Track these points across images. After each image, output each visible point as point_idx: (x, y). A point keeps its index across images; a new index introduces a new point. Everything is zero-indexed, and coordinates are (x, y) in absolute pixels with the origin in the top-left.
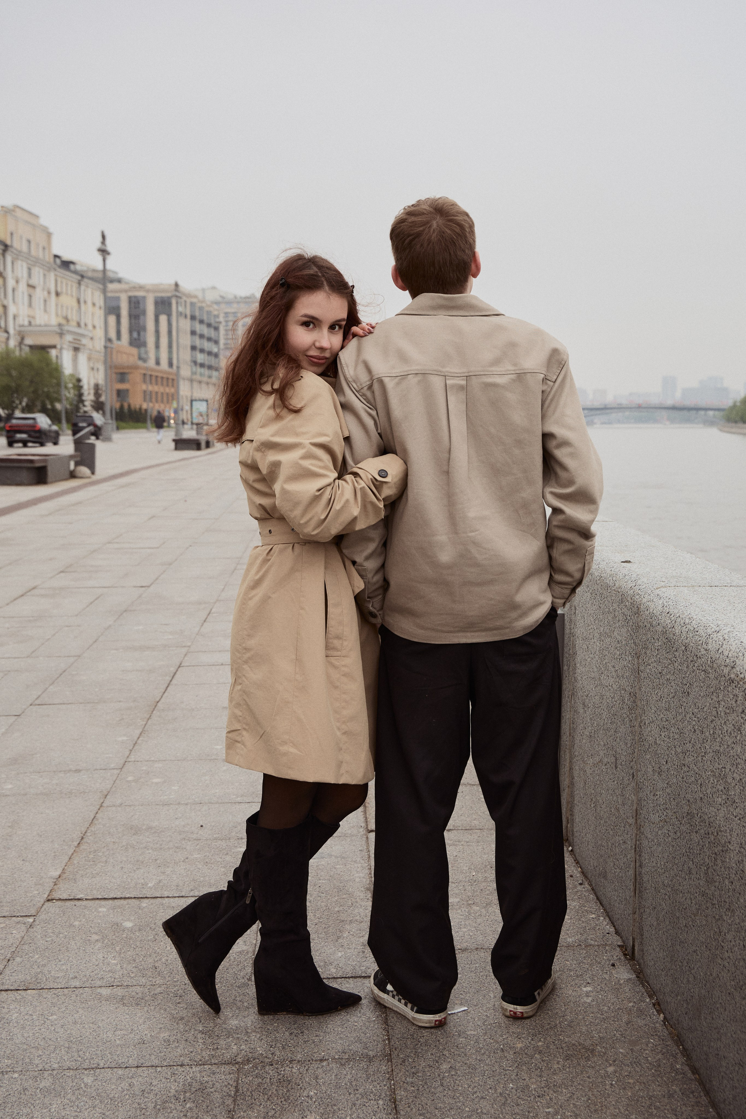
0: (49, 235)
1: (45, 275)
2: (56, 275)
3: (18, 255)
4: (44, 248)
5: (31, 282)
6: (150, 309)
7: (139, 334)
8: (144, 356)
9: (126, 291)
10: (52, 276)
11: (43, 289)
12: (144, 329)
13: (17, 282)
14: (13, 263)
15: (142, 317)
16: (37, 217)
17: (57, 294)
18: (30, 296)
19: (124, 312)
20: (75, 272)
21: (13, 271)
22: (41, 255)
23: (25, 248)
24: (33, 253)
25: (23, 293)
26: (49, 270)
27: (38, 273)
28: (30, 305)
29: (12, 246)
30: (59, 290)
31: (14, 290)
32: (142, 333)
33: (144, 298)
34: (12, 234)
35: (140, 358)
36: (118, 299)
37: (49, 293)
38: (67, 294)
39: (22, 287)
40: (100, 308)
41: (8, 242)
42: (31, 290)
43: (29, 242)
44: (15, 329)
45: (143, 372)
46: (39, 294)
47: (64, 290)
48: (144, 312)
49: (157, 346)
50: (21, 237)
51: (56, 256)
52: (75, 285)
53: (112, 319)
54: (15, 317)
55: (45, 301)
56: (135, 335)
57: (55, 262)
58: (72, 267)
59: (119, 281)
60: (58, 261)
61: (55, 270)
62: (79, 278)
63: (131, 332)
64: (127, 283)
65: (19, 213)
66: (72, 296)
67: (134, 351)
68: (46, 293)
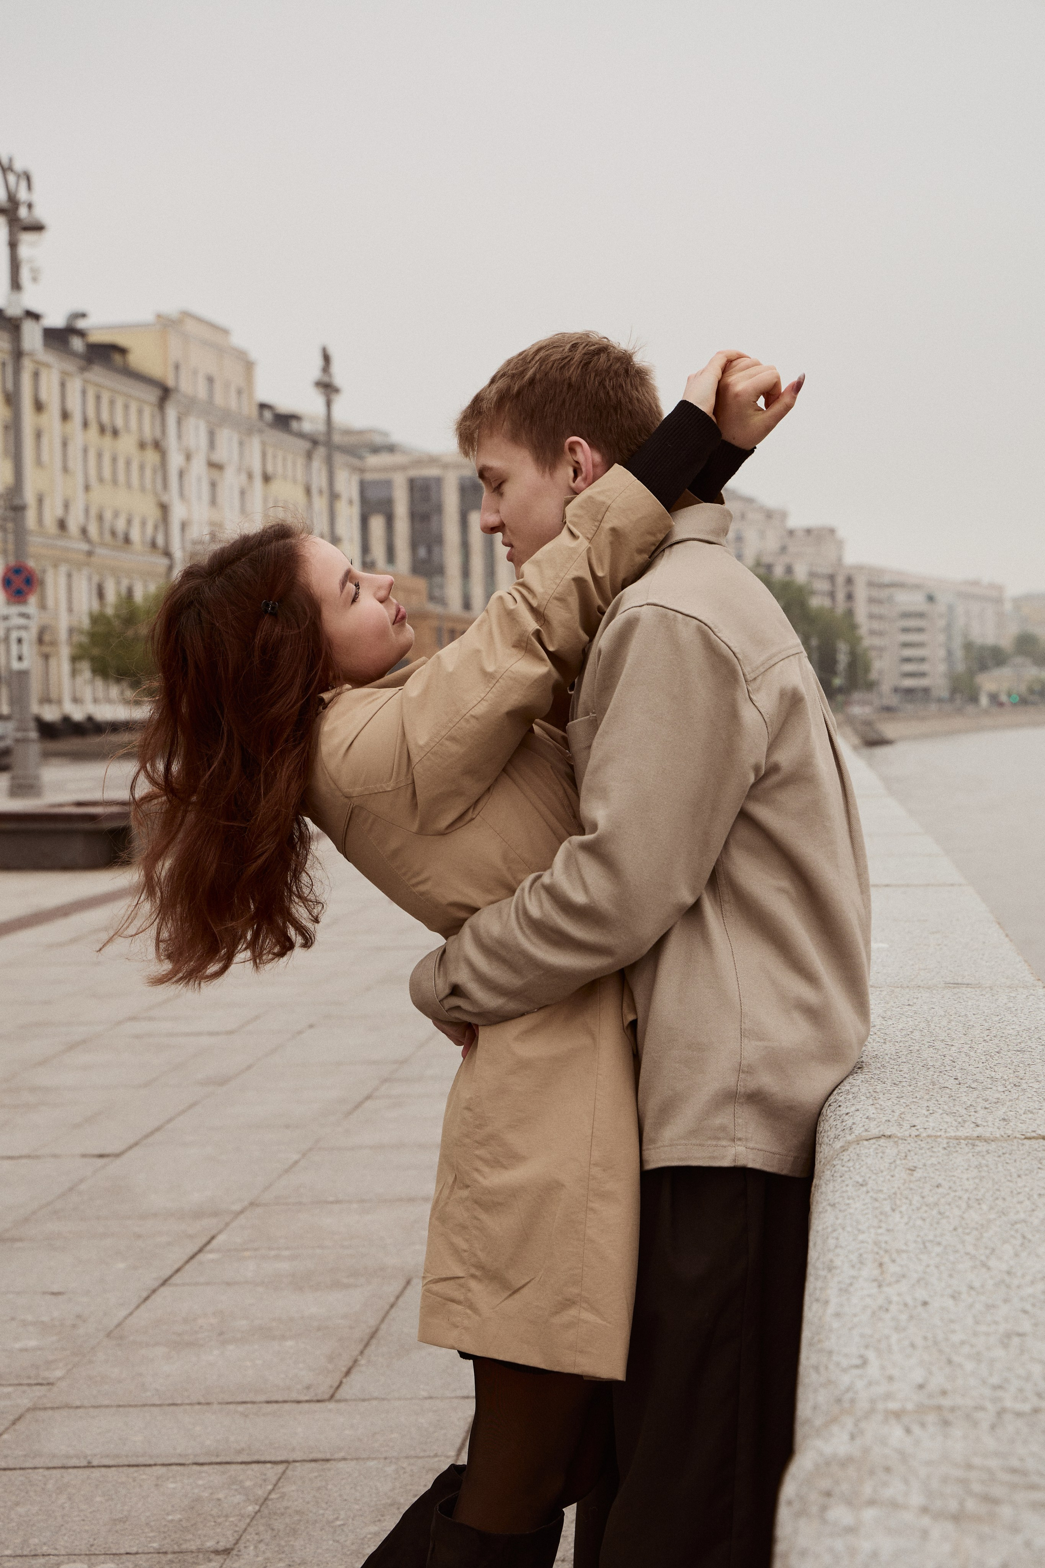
0: (249, 366)
1: (241, 444)
2: (263, 444)
3: (190, 406)
4: (239, 392)
5: (216, 457)
6: (451, 501)
7: (430, 551)
8: (437, 593)
9: (403, 468)
10: (255, 445)
11: (239, 470)
12: (439, 540)
13: (188, 457)
14: (179, 422)
15: (435, 519)
16: (225, 332)
17: (267, 479)
18: (213, 485)
19: (401, 509)
20: (301, 435)
21: (179, 437)
22: (233, 404)
23: (202, 392)
24: (219, 399)
25: (199, 480)
26: (250, 432)
27: (227, 439)
28: (213, 502)
29: (176, 390)
30: (270, 469)
31: (181, 474)
32: (436, 549)
33: (439, 481)
34: (177, 367)
35: (432, 598)
36: (388, 484)
37: (250, 476)
38: (285, 478)
39: (198, 467)
40: (351, 502)
41: (170, 382)
42: (215, 473)
43: (210, 380)
44: (183, 548)
45: (435, 623)
46: (231, 480)
47: (280, 470)
48: (439, 509)
49: (466, 573)
50: (195, 373)
51: (263, 406)
52: (301, 461)
53: (377, 524)
54: (184, 526)
55: (243, 493)
56: (422, 552)
57: (261, 416)
58: (294, 425)
59: (391, 449)
60: (268, 415)
61: (261, 431)
62: (306, 445)
63: (414, 546)
64: (404, 452)
65: (190, 326)
66: (295, 481)
67: (421, 584)
68: (243, 477)
